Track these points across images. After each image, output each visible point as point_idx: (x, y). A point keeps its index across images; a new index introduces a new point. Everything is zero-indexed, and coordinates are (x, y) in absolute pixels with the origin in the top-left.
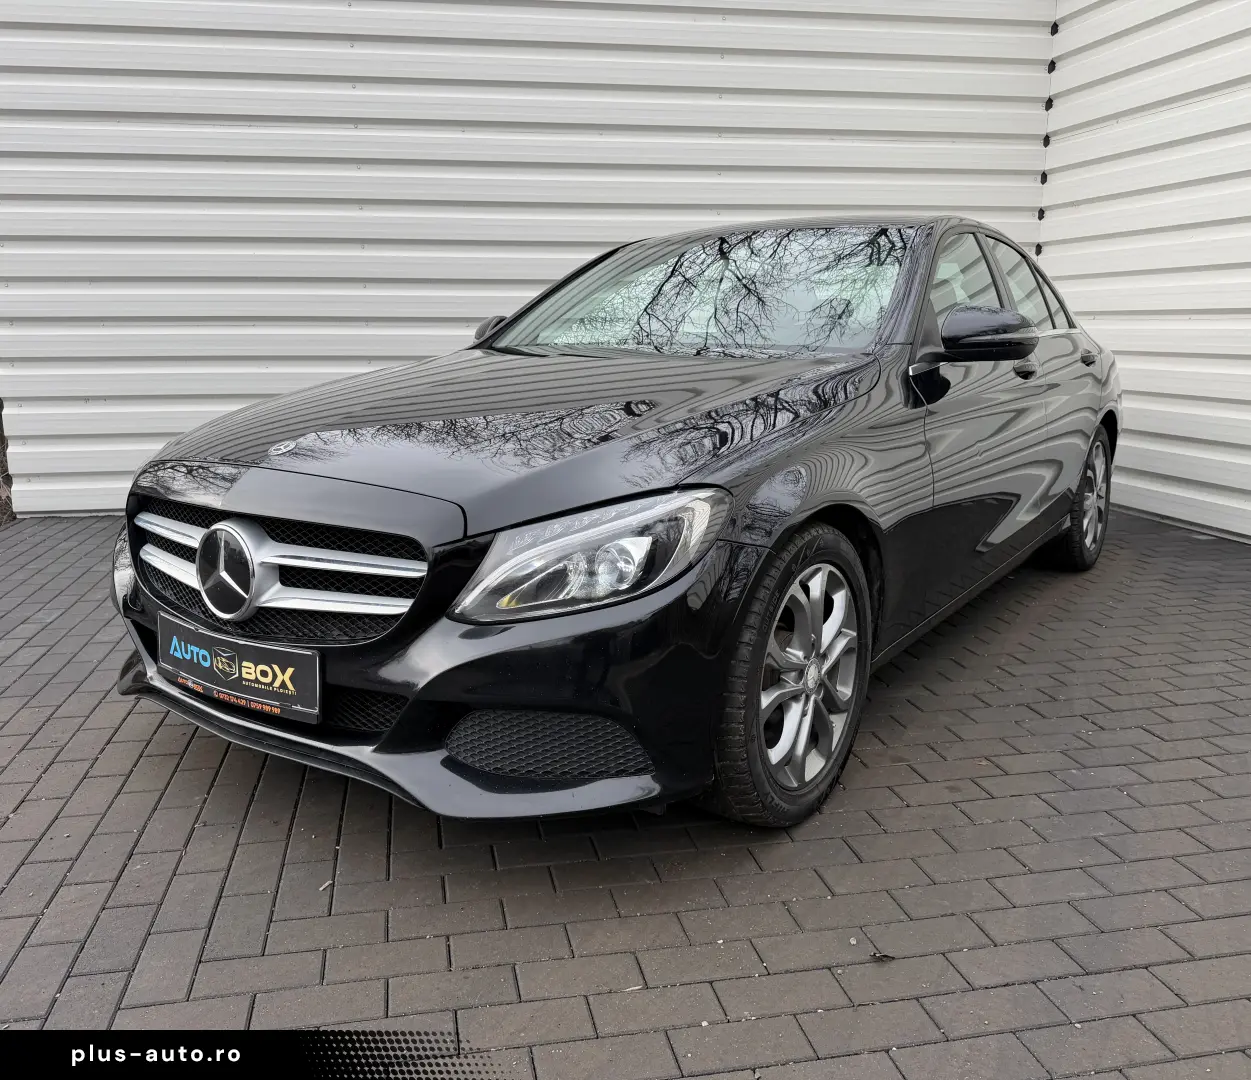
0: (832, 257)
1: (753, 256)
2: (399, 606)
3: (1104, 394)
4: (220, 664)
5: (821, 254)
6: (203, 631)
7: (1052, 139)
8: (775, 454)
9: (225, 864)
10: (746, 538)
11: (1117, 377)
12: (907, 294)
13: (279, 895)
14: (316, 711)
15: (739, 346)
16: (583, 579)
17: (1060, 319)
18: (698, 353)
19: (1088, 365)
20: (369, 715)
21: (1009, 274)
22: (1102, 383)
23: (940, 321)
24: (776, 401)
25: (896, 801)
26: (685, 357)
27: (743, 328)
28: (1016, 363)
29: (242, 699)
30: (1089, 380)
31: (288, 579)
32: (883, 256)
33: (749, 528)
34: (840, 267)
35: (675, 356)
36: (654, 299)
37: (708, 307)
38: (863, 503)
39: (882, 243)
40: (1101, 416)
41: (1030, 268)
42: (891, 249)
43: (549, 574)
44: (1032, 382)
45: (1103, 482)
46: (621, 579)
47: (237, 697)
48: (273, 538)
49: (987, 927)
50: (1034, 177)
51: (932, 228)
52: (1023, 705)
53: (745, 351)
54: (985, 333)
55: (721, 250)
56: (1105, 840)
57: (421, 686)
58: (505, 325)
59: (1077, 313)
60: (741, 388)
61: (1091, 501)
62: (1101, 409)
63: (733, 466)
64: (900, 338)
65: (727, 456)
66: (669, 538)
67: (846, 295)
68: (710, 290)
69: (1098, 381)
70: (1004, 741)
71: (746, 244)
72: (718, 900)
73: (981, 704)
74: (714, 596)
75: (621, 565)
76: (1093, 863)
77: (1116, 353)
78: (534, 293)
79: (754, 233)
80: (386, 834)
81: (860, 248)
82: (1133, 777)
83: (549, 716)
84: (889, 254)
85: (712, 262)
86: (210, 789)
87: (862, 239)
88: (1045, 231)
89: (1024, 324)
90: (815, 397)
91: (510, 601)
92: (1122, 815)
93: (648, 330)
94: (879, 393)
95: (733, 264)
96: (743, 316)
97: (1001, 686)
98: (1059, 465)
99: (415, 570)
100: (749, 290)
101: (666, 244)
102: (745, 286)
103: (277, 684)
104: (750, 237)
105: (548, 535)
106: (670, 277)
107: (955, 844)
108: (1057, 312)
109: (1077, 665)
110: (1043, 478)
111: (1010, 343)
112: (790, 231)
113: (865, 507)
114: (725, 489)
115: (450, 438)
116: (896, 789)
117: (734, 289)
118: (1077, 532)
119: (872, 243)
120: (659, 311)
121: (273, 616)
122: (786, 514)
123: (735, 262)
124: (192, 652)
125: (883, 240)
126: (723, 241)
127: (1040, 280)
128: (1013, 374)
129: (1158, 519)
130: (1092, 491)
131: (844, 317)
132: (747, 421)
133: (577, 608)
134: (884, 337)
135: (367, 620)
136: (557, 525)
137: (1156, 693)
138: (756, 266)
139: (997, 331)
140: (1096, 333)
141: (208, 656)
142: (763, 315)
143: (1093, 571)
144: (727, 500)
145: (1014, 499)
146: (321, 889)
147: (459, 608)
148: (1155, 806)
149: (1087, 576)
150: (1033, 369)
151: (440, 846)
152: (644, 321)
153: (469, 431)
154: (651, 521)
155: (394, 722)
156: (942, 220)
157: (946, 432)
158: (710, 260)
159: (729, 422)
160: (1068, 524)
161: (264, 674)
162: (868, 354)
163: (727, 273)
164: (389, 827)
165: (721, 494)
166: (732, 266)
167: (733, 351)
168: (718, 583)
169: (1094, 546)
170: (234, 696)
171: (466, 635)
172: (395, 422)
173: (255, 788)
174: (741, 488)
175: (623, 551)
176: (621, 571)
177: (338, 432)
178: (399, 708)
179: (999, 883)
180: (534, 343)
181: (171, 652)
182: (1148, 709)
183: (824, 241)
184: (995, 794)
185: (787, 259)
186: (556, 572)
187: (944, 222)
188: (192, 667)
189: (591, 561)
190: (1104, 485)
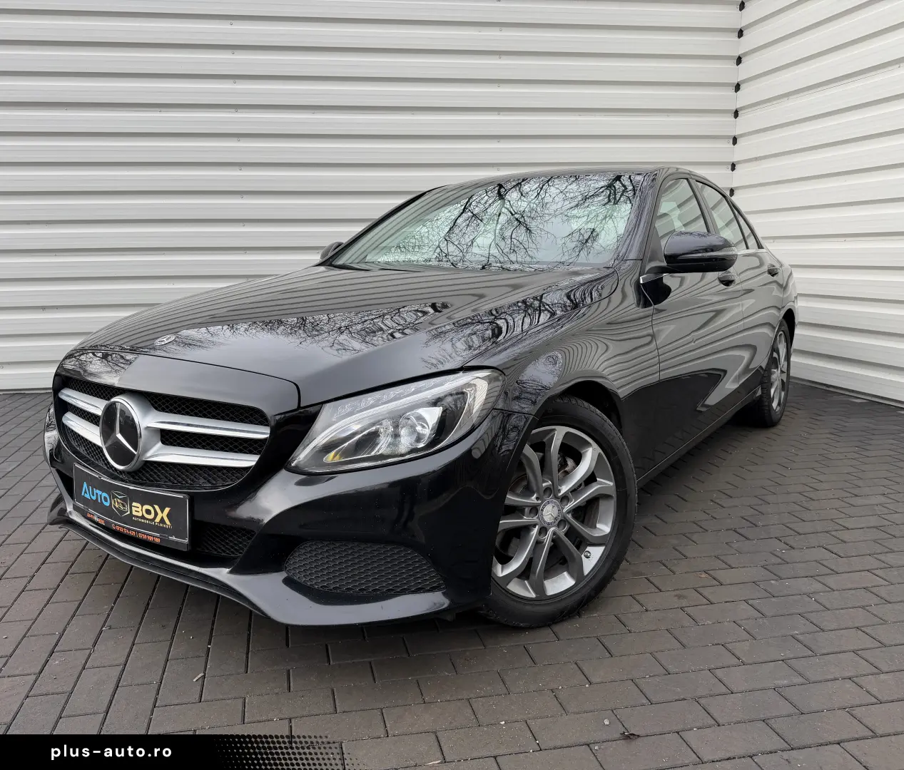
0: (580, 198)
1: (523, 198)
2: (248, 461)
3: (785, 296)
4: (117, 504)
5: (572, 195)
6: (105, 478)
7: (740, 113)
8: (540, 342)
9: (123, 660)
10: (516, 407)
11: (794, 284)
12: (637, 225)
13: (162, 685)
14: (186, 541)
15: (512, 262)
16: (390, 439)
17: (751, 242)
18: (483, 268)
19: (773, 276)
20: (227, 544)
21: (713, 208)
22: (784, 287)
23: (663, 243)
24: (540, 304)
25: (637, 607)
26: (474, 270)
27: (516, 249)
28: (720, 274)
29: (131, 530)
30: (774, 286)
31: (167, 440)
32: (618, 196)
33: (518, 398)
34: (586, 205)
35: (466, 269)
36: (450, 229)
37: (489, 235)
38: (606, 378)
39: (617, 187)
40: (783, 312)
41: (729, 204)
42: (624, 191)
43: (364, 435)
44: (732, 288)
45: (785, 360)
46: (418, 440)
47: (129, 529)
48: (156, 409)
49: (711, 710)
50: (727, 140)
51: (656, 175)
52: (731, 529)
53: (516, 266)
54: (697, 251)
55: (499, 193)
56: (800, 637)
57: (266, 521)
58: (341, 249)
59: (764, 238)
60: (513, 293)
61: (776, 375)
62: (783, 307)
63: (508, 351)
64: (633, 255)
65: (503, 344)
66: (456, 406)
67: (591, 226)
68: (491, 222)
69: (780, 286)
70: (718, 558)
71: (518, 189)
72: (500, 688)
73: (701, 530)
74: (491, 449)
75: (419, 428)
76: (792, 656)
77: (792, 266)
78: (359, 229)
79: (523, 180)
80: (246, 635)
81: (601, 191)
82: (818, 586)
83: (363, 546)
84: (622, 195)
85: (493, 202)
86: (116, 600)
87: (603, 184)
88: (735, 179)
89: (726, 244)
90: (569, 301)
91: (335, 456)
92: (813, 617)
93: (446, 252)
94: (617, 297)
95: (508, 203)
96: (515, 241)
97: (715, 515)
98: (753, 348)
99: (260, 433)
100: (520, 222)
101: (461, 188)
102: (517, 219)
103: (158, 520)
104: (520, 184)
105: (363, 405)
106: (462, 213)
107: (684, 641)
108: (749, 235)
109: (770, 498)
110: (744, 357)
111: (716, 259)
112: (550, 179)
113: (607, 381)
114: (500, 370)
115: (301, 331)
116: (637, 597)
117: (509, 221)
118: (767, 398)
119: (610, 186)
120: (454, 238)
121: (156, 468)
122: (545, 388)
123: (509, 201)
124: (97, 494)
125: (617, 185)
126: (501, 186)
127: (736, 213)
128: (717, 282)
129: (824, 388)
130: (777, 368)
131: (589, 241)
132: (519, 318)
133: (385, 462)
134: (621, 255)
135: (225, 471)
136: (370, 398)
137: (832, 520)
138: (525, 204)
139: (706, 250)
140: (778, 252)
141: (108, 497)
142: (530, 241)
143: (779, 427)
144: (500, 378)
145: (722, 374)
146: (195, 680)
147: (295, 462)
148: (837, 609)
149: (773, 430)
150: (733, 278)
151: (288, 645)
152: (443, 245)
153: (315, 326)
154: (442, 395)
155: (245, 549)
156: (663, 169)
157: (663, 327)
158: (491, 201)
159: (505, 319)
160: (759, 393)
161: (148, 512)
162: (608, 268)
163: (504, 210)
164: (249, 630)
165: (496, 374)
166: (507, 205)
167: (508, 266)
168: (494, 439)
169: (778, 408)
170: (127, 528)
171: (300, 483)
172: (263, 319)
173: (150, 599)
174: (512, 369)
175: (420, 418)
176: (419, 434)
177: (220, 327)
178: (249, 539)
179: (718, 672)
180: (363, 261)
181: (83, 494)
182: (827, 532)
183: (574, 186)
184: (713, 600)
185: (548, 199)
186: (369, 434)
187: (665, 170)
188: (97, 505)
189: (396, 426)
190: (786, 363)
